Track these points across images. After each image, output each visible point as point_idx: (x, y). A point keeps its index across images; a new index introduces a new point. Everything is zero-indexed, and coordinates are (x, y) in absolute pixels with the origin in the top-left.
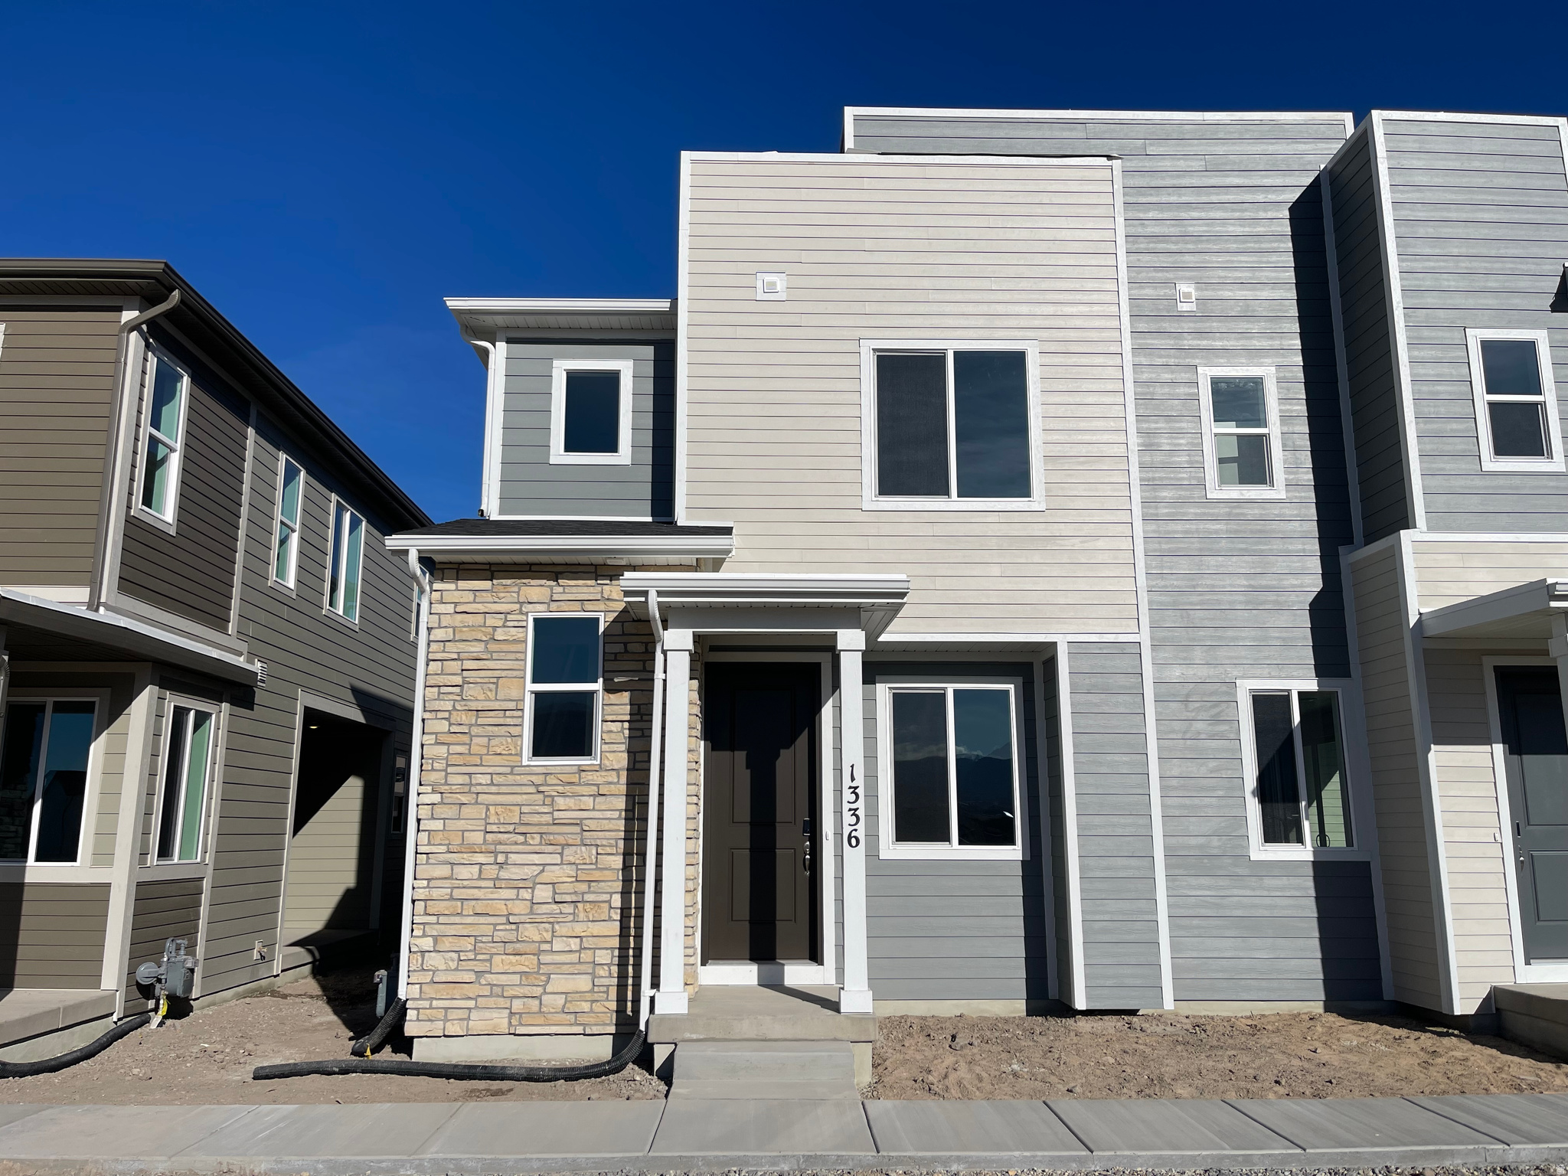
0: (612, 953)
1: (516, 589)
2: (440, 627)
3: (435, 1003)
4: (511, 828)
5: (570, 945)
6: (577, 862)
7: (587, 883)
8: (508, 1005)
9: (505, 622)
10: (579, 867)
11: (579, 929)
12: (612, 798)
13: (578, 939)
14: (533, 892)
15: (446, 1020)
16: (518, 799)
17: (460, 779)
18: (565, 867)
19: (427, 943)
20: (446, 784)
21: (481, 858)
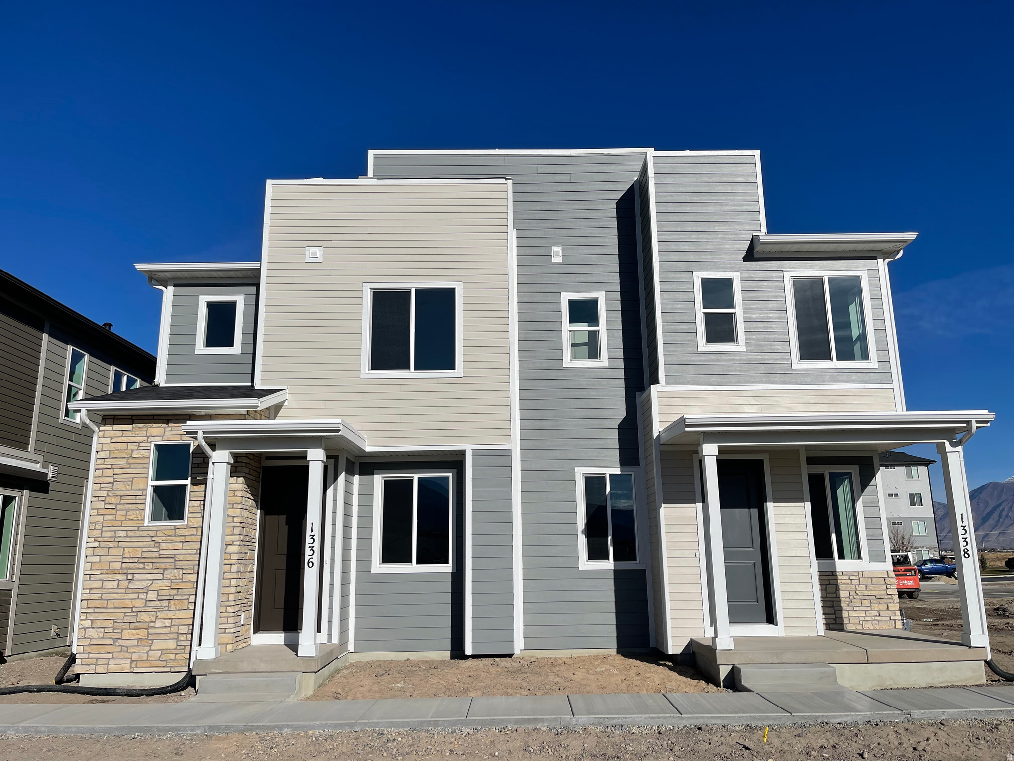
0: (188, 628)
1: (145, 429)
2: (102, 451)
3: (91, 656)
4: (136, 560)
5: (165, 624)
6: (172, 578)
7: (176, 590)
8: (130, 657)
9: (138, 447)
10: (173, 581)
11: (170, 615)
12: (193, 543)
13: (170, 620)
14: (147, 595)
15: (96, 665)
16: (141, 544)
17: (110, 534)
18: (165, 581)
19: (87, 623)
20: (102, 537)
21: (119, 577)
